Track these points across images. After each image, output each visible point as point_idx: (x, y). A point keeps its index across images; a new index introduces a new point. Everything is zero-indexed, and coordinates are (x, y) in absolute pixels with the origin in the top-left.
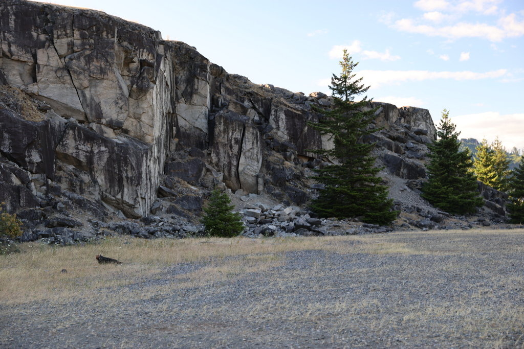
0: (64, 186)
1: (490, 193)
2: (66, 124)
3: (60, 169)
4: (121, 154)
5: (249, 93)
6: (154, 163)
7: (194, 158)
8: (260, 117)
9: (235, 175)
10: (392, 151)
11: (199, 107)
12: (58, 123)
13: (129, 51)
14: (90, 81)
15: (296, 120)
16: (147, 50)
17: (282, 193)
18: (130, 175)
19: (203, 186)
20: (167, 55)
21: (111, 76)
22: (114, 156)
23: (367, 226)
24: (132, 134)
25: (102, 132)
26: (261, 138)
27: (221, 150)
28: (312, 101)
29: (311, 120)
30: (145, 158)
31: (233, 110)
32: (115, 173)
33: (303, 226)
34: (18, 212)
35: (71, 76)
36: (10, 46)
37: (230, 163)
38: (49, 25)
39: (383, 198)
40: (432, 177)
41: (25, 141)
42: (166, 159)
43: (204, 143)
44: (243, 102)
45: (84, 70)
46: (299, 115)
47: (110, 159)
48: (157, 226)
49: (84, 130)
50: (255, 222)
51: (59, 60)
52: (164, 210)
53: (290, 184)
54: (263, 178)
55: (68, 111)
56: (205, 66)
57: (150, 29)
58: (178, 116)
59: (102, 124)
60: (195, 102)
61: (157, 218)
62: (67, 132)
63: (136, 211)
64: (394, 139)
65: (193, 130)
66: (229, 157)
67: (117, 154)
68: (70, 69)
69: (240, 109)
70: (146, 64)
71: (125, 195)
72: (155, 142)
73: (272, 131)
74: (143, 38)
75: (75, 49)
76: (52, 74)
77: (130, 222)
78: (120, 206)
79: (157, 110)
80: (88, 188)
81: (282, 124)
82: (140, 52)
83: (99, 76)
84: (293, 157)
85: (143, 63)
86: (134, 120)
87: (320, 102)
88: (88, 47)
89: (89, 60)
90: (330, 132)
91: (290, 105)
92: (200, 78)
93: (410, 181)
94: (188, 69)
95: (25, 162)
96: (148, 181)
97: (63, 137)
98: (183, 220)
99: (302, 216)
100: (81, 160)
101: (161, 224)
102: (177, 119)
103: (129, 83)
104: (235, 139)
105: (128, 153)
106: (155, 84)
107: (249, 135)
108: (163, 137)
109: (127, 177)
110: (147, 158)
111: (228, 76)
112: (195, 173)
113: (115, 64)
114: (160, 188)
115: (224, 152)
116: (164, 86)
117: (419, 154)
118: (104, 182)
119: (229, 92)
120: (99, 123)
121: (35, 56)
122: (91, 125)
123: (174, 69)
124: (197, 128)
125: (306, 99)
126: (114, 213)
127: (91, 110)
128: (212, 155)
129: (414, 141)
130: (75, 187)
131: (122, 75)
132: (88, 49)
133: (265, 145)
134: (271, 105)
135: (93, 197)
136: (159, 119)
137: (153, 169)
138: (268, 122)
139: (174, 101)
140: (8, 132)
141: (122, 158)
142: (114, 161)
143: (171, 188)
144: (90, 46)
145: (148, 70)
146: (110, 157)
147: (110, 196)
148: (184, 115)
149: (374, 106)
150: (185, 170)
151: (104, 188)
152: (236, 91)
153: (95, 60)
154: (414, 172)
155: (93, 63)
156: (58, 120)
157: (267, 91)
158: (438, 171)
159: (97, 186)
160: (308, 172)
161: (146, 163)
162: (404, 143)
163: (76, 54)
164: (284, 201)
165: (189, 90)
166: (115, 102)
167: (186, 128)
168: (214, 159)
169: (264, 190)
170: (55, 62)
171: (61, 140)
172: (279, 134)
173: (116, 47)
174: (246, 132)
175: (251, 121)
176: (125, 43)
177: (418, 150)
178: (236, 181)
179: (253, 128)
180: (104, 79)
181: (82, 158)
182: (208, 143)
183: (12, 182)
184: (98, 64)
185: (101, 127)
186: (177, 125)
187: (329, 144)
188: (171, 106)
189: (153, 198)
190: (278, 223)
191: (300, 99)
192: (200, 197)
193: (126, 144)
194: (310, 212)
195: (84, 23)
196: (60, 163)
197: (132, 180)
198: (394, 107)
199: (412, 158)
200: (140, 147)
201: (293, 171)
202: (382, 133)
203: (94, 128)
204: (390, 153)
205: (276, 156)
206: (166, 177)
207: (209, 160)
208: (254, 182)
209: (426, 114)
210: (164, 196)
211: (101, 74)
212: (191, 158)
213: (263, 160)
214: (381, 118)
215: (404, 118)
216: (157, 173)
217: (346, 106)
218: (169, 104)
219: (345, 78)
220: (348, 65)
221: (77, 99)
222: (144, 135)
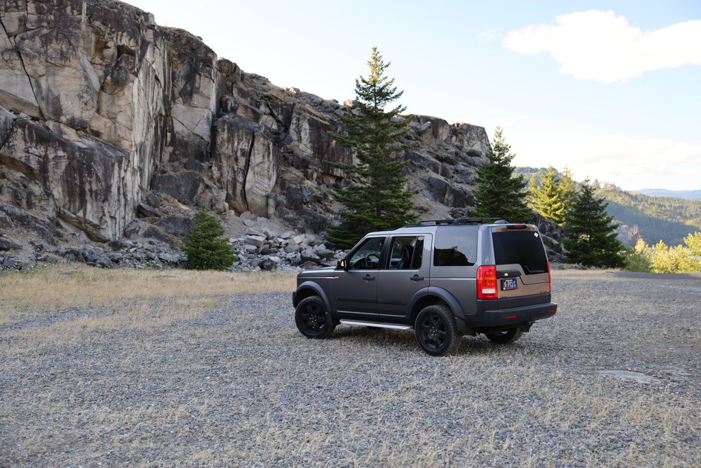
0: (6, 198)
1: (547, 227)
2: (15, 120)
3: (4, 177)
4: (84, 161)
5: (267, 96)
6: (133, 174)
7: (189, 171)
8: (278, 126)
9: (241, 194)
10: (438, 173)
11: (200, 109)
12: (3, 118)
13: (101, 33)
14: (47, 67)
15: (322, 131)
16: (129, 34)
17: (296, 217)
18: (94, 188)
19: (198, 205)
20: (157, 43)
21: (75, 63)
22: (75, 163)
24: (105, 138)
25: (61, 132)
26: (275, 150)
27: (225, 163)
28: (344, 109)
29: (340, 133)
30: (116, 167)
31: (243, 115)
32: (76, 184)
35: (22, 60)
37: (235, 179)
40: (480, 205)
42: (155, 171)
43: (205, 154)
44: (259, 108)
45: (40, 54)
46: (326, 125)
47: (69, 166)
48: (127, 252)
49: (37, 129)
50: (256, 252)
51: (7, 39)
52: (141, 232)
53: (309, 208)
54: (276, 198)
55: (18, 104)
56: (210, 61)
57: (137, 9)
58: (174, 120)
59: (61, 122)
60: (195, 103)
61: (129, 242)
62: (15, 130)
63: (103, 234)
64: (442, 160)
65: (192, 137)
66: (234, 172)
67: (78, 161)
68: (21, 52)
69: (251, 115)
70: (125, 51)
71: (88, 213)
72: (134, 149)
73: (292, 144)
74: (123, 19)
75: (29, 26)
77: (91, 246)
78: (81, 225)
79: (139, 109)
80: (40, 201)
81: (305, 135)
82: (117, 35)
83: (59, 62)
84: (315, 175)
85: (121, 49)
86: (108, 120)
87: (354, 111)
88: (45, 24)
89: (46, 40)
90: (354, 145)
91: (316, 113)
92: (203, 74)
93: (455, 209)
94: (189, 62)
96: (122, 196)
97: (9, 136)
98: (164, 246)
99: (316, 246)
100: (33, 166)
101: (132, 250)
102: (172, 123)
103: (101, 73)
104: (241, 150)
105: (92, 160)
106: (137, 76)
107: (259, 146)
108: (149, 144)
109: (91, 191)
110: (120, 168)
111: (243, 76)
112: (189, 189)
113: (80, 49)
114: (140, 206)
115: (229, 166)
116: (152, 80)
117: (469, 179)
118: (61, 196)
119: (243, 93)
120: (58, 121)
122: (47, 123)
123: (170, 62)
124: (197, 135)
125: (338, 107)
126: (74, 234)
127: (48, 104)
128: (213, 168)
129: (465, 163)
130: (20, 200)
131: (92, 63)
132: (46, 27)
133: (282, 159)
134: (292, 112)
135: (45, 213)
136: (141, 121)
137: (131, 181)
138: (289, 133)
139: (168, 102)
141: (85, 166)
142: (74, 170)
143: (154, 207)
144: (49, 23)
145: (127, 59)
146: (69, 164)
147: (69, 213)
148: (181, 119)
149: (421, 120)
150: (176, 186)
151: (62, 203)
152: (252, 93)
153: (54, 41)
154: (461, 199)
155: (52, 45)
156: (4, 115)
157: (290, 95)
158: (488, 199)
159: (51, 200)
161: (119, 174)
162: (453, 165)
163: (29, 33)
164: (299, 228)
165: (189, 88)
166: (79, 95)
167: (183, 134)
168: (216, 174)
169: (275, 214)
170: (2, 41)
171: (6, 140)
172: (300, 148)
173: (83, 27)
174: (256, 142)
175: (263, 128)
177: (469, 174)
178: (240, 202)
179: (264, 138)
180: (65, 66)
181: (34, 164)
182: (211, 153)
184: (58, 47)
185: (59, 126)
186: (172, 131)
187: (356, 161)
188: (163, 107)
189: (129, 218)
190: (283, 254)
191: (333, 107)
192: (191, 218)
193: (92, 149)
194: (326, 241)
196: (5, 169)
197: (97, 195)
198: (444, 122)
199: (460, 182)
200: (111, 154)
201: (313, 192)
202: (428, 152)
203: (51, 127)
204: (434, 175)
205: (294, 173)
206: (151, 193)
207: (210, 174)
208: (264, 203)
209: (482, 132)
210: (145, 216)
211: (61, 59)
212: (185, 170)
213: (278, 177)
214: (428, 135)
215: (457, 136)
216: (137, 188)
217: (374, 115)
218: (160, 104)
219: (375, 81)
220: (377, 64)
221: (29, 90)
222: (120, 139)
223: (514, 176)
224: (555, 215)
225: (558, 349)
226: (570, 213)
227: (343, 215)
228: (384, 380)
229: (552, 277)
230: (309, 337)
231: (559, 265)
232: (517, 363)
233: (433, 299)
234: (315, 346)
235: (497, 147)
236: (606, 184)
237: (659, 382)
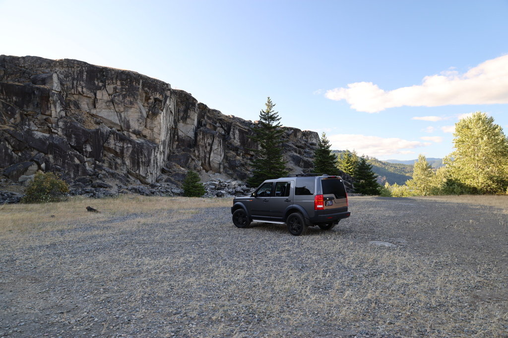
0: (105, 165)
1: (346, 177)
2: (110, 131)
3: (105, 156)
4: (139, 149)
5: (220, 119)
6: (160, 154)
7: (185, 153)
8: (225, 132)
9: (208, 163)
10: (297, 153)
11: (190, 125)
12: (106, 130)
13: (148, 93)
14: (124, 108)
15: (244, 134)
16: (159, 93)
17: (233, 173)
18: (143, 160)
19: (189, 168)
20: (172, 96)
21: (136, 106)
22: (135, 149)
24: (148, 138)
25: (130, 136)
26: (223, 143)
27: (201, 149)
28: (254, 124)
29: (252, 135)
30: (153, 151)
31: (209, 128)
32: (136, 159)
35: (114, 106)
36: (82, 89)
37: (205, 156)
38: (104, 78)
40: (316, 167)
41: (83, 140)
42: (170, 153)
43: (192, 145)
45: (121, 102)
46: (246, 132)
47: (133, 151)
48: (158, 189)
49: (119, 135)
50: (215, 189)
51: (108, 97)
52: (163, 180)
53: (239, 169)
54: (224, 165)
55: (112, 124)
56: (195, 104)
57: (163, 82)
58: (179, 130)
59: (130, 132)
60: (188, 122)
61: (159, 184)
62: (110, 135)
63: (147, 181)
64: (298, 147)
65: (186, 138)
66: (205, 153)
67: (137, 149)
68: (114, 102)
69: (213, 127)
70: (158, 100)
71: (141, 172)
72: (161, 143)
73: (231, 140)
74: (157, 86)
75: (117, 91)
76: (104, 104)
77: (142, 186)
78: (138, 177)
79: (163, 126)
80: (120, 166)
81: (237, 136)
82: (155, 94)
83: (130, 106)
84: (241, 154)
85: (156, 100)
86: (150, 131)
88: (124, 90)
89: (124, 97)
90: (259, 141)
91: (241, 126)
92: (191, 110)
93: (305, 169)
94: (185, 105)
95: (83, 151)
96: (155, 164)
97: (108, 138)
98: (174, 186)
99: (242, 186)
101: (160, 188)
103: (147, 110)
104: (208, 143)
105: (142, 148)
106: (163, 111)
107: (216, 141)
108: (167, 141)
109: (142, 161)
110: (155, 151)
111: (209, 110)
112: (185, 161)
113: (139, 100)
114: (163, 168)
115: (203, 150)
116: (169, 113)
117: (311, 155)
118: (129, 164)
119: (209, 118)
120: (128, 131)
121: (95, 94)
122: (124, 132)
123: (177, 105)
124: (189, 137)
125: (252, 124)
126: (135, 181)
127: (124, 124)
128: (196, 151)
129: (309, 149)
130: (112, 166)
131: (143, 106)
133: (226, 147)
134: (231, 126)
135: (122, 172)
136: (164, 131)
137: (159, 158)
138: (229, 135)
139: (176, 122)
140: (74, 134)
141: (140, 151)
142: (135, 152)
143: (170, 169)
144: (126, 89)
145: (158, 103)
146: (133, 150)
147: (133, 172)
148: (181, 129)
149: (289, 129)
150: (179, 159)
151: (130, 167)
152: (213, 118)
154: (307, 165)
156: (106, 129)
157: (230, 118)
158: (319, 165)
159: (125, 166)
161: (154, 154)
162: (304, 149)
163: (117, 94)
164: (234, 178)
165: (185, 116)
166: (137, 120)
167: (183, 136)
168: (197, 153)
169: (223, 171)
171: (107, 140)
172: (235, 142)
173: (140, 90)
174: (215, 139)
175: (218, 133)
176: (146, 89)
177: (311, 153)
178: (208, 166)
180: (132, 107)
181: (118, 150)
182: (195, 145)
183: (74, 162)
184: (128, 99)
185: (129, 134)
186: (178, 135)
187: (260, 148)
188: (174, 124)
189: (158, 174)
190: (227, 190)
191: (250, 123)
192: (186, 174)
193: (143, 143)
194: (246, 184)
195: (123, 77)
196: (106, 153)
197: (144, 163)
198: (300, 130)
199: (307, 157)
200: (151, 145)
201: (240, 162)
202: (292, 144)
203: (125, 134)
204: (295, 154)
205: (232, 153)
206: (167, 162)
207: (194, 154)
208: (218, 167)
209: (316, 135)
210: (165, 173)
211: (130, 104)
212: (183, 152)
213: (224, 155)
214: (292, 136)
215: (305, 136)
216: (162, 160)
217: (268, 127)
218: (172, 123)
219: (268, 112)
220: (270, 105)
221: (117, 118)
222: (155, 139)
223: (331, 154)
224: (350, 172)
225: (351, 232)
226: (356, 171)
227: (254, 172)
228: (273, 246)
229: (348, 200)
230: (239, 227)
231: (351, 194)
232: (333, 238)
233: (295, 210)
234: (242, 231)
235: (323, 141)
236: (371, 158)
237: (395, 246)
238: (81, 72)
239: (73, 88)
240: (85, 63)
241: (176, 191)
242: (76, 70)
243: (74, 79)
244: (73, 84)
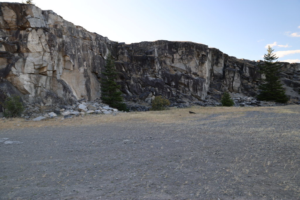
0: (181, 92)
2: (182, 74)
3: (180, 87)
4: (197, 82)
5: (236, 62)
6: (207, 84)
7: (219, 83)
8: (240, 69)
9: (232, 87)
12: (179, 74)
13: (199, 52)
14: (188, 61)
15: (252, 70)
16: (204, 51)
17: (247, 93)
19: (221, 91)
20: (210, 52)
21: (194, 60)
22: (195, 83)
23: (277, 104)
24: (200, 76)
25: (191, 76)
26: (240, 76)
27: (227, 80)
28: (258, 63)
29: (257, 69)
31: (231, 67)
32: (195, 87)
33: (254, 103)
34: (169, 99)
35: (183, 61)
36: (167, 54)
37: (230, 84)
38: (177, 47)
39: (284, 94)
41: (171, 79)
42: (210, 83)
44: (234, 65)
45: (186, 59)
46: (253, 68)
47: (194, 83)
48: (207, 103)
49: (186, 75)
50: (238, 102)
52: (209, 98)
53: (250, 90)
54: (241, 88)
55: (182, 70)
56: (222, 55)
57: (205, 45)
59: (191, 74)
60: (219, 66)
61: (207, 100)
62: (182, 76)
63: (201, 99)
64: (288, 74)
65: (218, 74)
66: (230, 82)
68: (182, 59)
69: (233, 67)
71: (198, 94)
72: (207, 78)
73: (244, 74)
75: (184, 53)
76: (178, 61)
77: (199, 102)
78: (196, 97)
79: (207, 69)
80: (188, 92)
81: (247, 71)
82: (202, 52)
83: (190, 60)
84: (251, 81)
85: (203, 55)
86: (200, 72)
87: (261, 63)
89: (187, 56)
90: (264, 73)
91: (250, 65)
92: (220, 58)
93: (295, 88)
94: (217, 56)
95: (171, 85)
96: (205, 90)
97: (181, 78)
98: (215, 101)
99: (254, 100)
102: (213, 71)
103: (199, 61)
104: (232, 76)
105: (199, 82)
106: (207, 61)
107: (236, 75)
108: (209, 77)
109: (199, 89)
110: (204, 83)
111: (229, 57)
112: (219, 87)
113: (195, 56)
114: (208, 92)
115: (228, 80)
116: (209, 61)
118: (192, 90)
119: (230, 62)
121: (173, 56)
123: (212, 56)
124: (220, 73)
125: (256, 62)
126: (195, 99)
127: (188, 70)
128: (224, 81)
129: (296, 75)
130: (184, 92)
131: (197, 59)
133: (242, 78)
134: (243, 65)
135: (189, 94)
136: (208, 71)
137: (206, 86)
138: (243, 71)
139: (212, 66)
140: (167, 77)
143: (212, 92)
144: (188, 52)
145: (204, 57)
147: (194, 94)
148: (215, 70)
149: (281, 63)
150: (216, 86)
151: (192, 92)
152: (232, 61)
154: (296, 85)
156: (179, 73)
157: (242, 61)
159: (190, 91)
160: (256, 86)
162: (292, 75)
163: (184, 54)
164: (248, 95)
165: (217, 62)
166: (195, 67)
167: (216, 74)
168: (225, 83)
169: (241, 92)
170: (178, 57)
172: (246, 74)
173: (195, 51)
175: (237, 70)
177: (298, 78)
178: (232, 89)
179: (238, 73)
181: (186, 84)
182: (223, 78)
183: (167, 91)
184: (190, 57)
186: (213, 73)
187: (264, 77)
189: (206, 95)
190: (246, 102)
191: (254, 63)
192: (221, 94)
193: (198, 79)
194: (256, 99)
195: (186, 45)
196: (180, 85)
198: (288, 63)
199: (295, 80)
200: (202, 80)
201: (251, 86)
202: (284, 72)
203: (189, 75)
204: (287, 79)
205: (246, 81)
206: (210, 88)
207: (223, 83)
208: (238, 89)
210: (210, 94)
212: (217, 82)
213: (241, 83)
214: (283, 67)
215: (293, 67)
217: (270, 64)
218: (211, 67)
219: (269, 55)
221: (184, 67)
222: (203, 76)
227: (260, 92)
238: (165, 46)
239: (162, 54)
240: (167, 41)
241: (217, 103)
242: (163, 45)
243: (162, 50)
244: (162, 52)
